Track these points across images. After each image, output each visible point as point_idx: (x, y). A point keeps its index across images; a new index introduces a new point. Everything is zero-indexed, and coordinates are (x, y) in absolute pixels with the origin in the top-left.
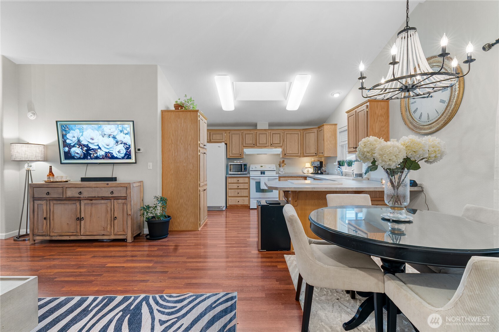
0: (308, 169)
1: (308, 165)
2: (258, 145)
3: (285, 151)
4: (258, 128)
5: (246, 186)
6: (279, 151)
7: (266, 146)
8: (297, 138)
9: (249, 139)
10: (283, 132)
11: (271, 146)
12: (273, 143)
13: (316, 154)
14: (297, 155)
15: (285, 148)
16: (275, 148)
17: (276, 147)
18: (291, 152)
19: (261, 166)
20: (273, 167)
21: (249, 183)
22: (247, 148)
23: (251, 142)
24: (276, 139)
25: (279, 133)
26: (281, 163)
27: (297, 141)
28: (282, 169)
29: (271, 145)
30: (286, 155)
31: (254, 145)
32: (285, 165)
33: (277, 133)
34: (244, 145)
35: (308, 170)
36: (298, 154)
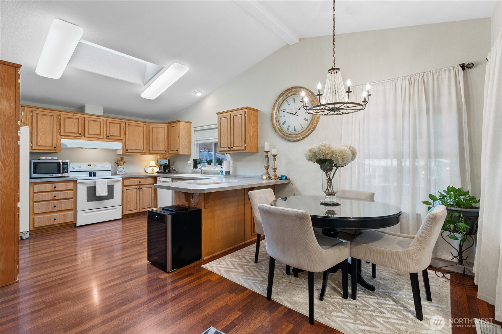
0: (152, 167)
1: (153, 163)
2: (86, 135)
3: (127, 146)
4: (87, 111)
5: (70, 194)
6: (118, 146)
7: (99, 138)
8: (142, 131)
9: (71, 126)
10: (124, 122)
11: (106, 138)
12: (110, 134)
13: (166, 151)
14: (141, 151)
15: (127, 143)
16: (112, 141)
17: (114, 140)
18: (134, 148)
19: (88, 165)
20: (108, 166)
21: (75, 190)
22: (68, 139)
23: (75, 130)
24: (115, 130)
25: (119, 122)
26: (119, 161)
27: (142, 135)
28: (120, 168)
29: (108, 138)
30: (129, 151)
31: (80, 135)
32: (125, 164)
33: (115, 122)
34: (62, 133)
35: (153, 169)
36: (143, 150)
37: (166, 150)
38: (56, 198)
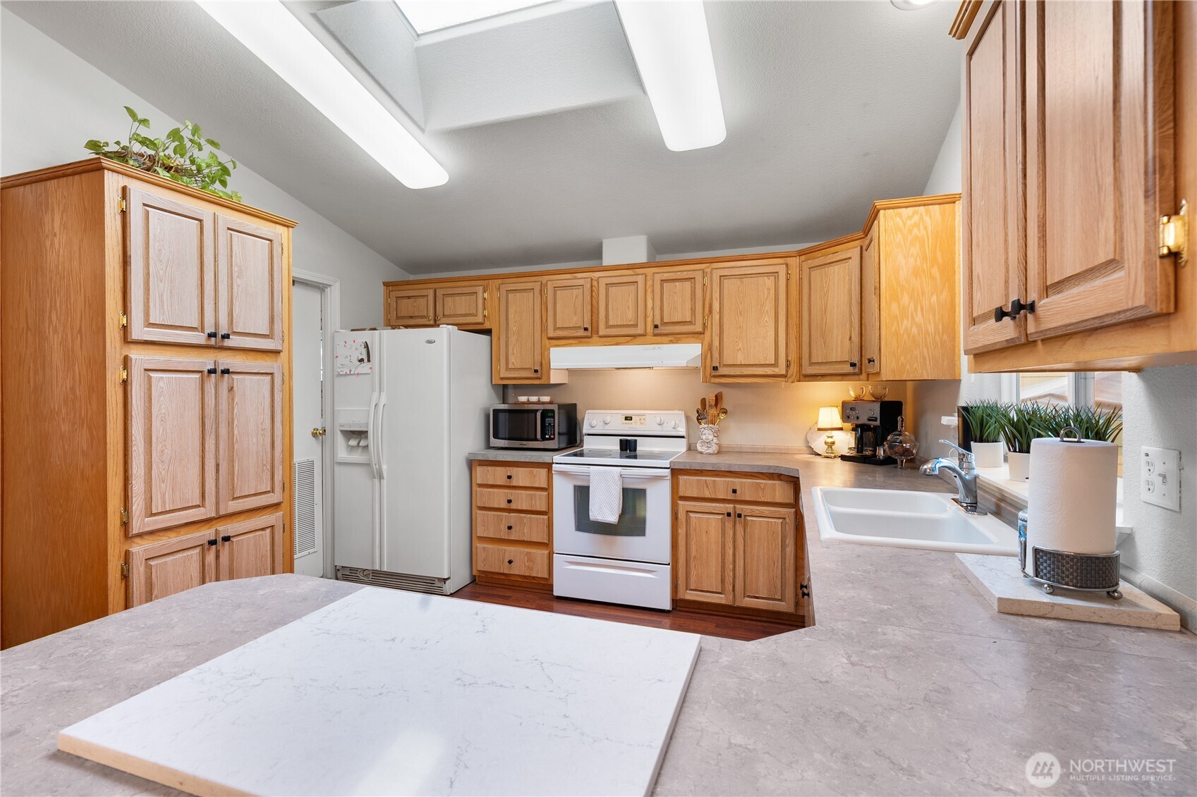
0: (829, 433)
1: (831, 416)
2: (602, 332)
3: (716, 355)
4: (608, 260)
6: (688, 353)
7: (634, 336)
8: (772, 292)
9: (569, 310)
10: (709, 270)
11: (655, 335)
12: (662, 319)
13: (853, 365)
14: (769, 371)
15: (716, 343)
16: (671, 342)
17: (676, 338)
18: (740, 359)
19: (626, 418)
20: (676, 422)
22: (563, 346)
23: (575, 321)
24: (678, 304)
25: (690, 275)
26: (711, 406)
27: (769, 307)
28: (706, 432)
29: (657, 331)
30: (722, 371)
31: (588, 333)
32: (722, 416)
33: (679, 275)
34: (551, 334)
35: (830, 440)
36: (775, 365)
37: (855, 361)
38: (513, 506)
